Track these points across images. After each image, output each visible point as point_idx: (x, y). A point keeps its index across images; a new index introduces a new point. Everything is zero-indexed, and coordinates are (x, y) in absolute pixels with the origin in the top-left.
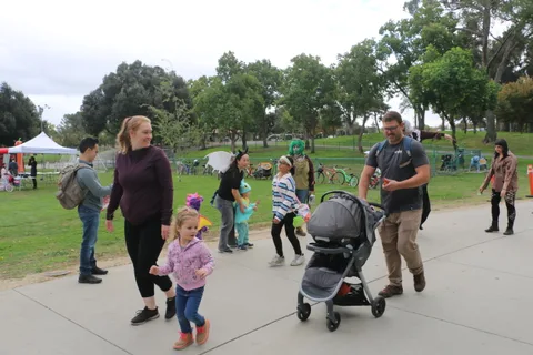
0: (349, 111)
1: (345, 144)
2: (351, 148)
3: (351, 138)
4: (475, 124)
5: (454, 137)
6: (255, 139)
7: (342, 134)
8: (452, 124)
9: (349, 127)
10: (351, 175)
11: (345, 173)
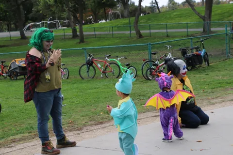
2: (128, 32)
3: (126, 21)
6: (10, 30)
7: (116, 16)
9: (123, 8)
10: (127, 65)
11: (119, 63)
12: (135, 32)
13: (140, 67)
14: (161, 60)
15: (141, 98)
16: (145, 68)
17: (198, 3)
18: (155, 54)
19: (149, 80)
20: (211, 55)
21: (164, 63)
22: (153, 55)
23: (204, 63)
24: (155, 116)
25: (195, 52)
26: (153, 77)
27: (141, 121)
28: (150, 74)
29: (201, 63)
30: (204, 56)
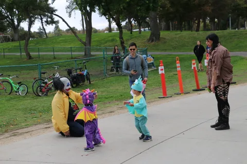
0: (12, 14)
1: (10, 50)
2: (19, 54)
3: (16, 44)
4: (140, 25)
5: (121, 38)
7: (7, 40)
8: (119, 24)
9: (13, 32)
10: (19, 83)
11: (12, 82)
12: (25, 54)
13: (31, 85)
14: (49, 78)
15: (33, 112)
16: (36, 85)
17: (80, 31)
18: (44, 73)
19: (40, 96)
20: (92, 75)
21: (52, 81)
22: (43, 74)
23: (86, 81)
24: (46, 128)
25: (78, 72)
26: (43, 94)
27: (33, 132)
28: (40, 91)
29: (84, 81)
30: (86, 75)
